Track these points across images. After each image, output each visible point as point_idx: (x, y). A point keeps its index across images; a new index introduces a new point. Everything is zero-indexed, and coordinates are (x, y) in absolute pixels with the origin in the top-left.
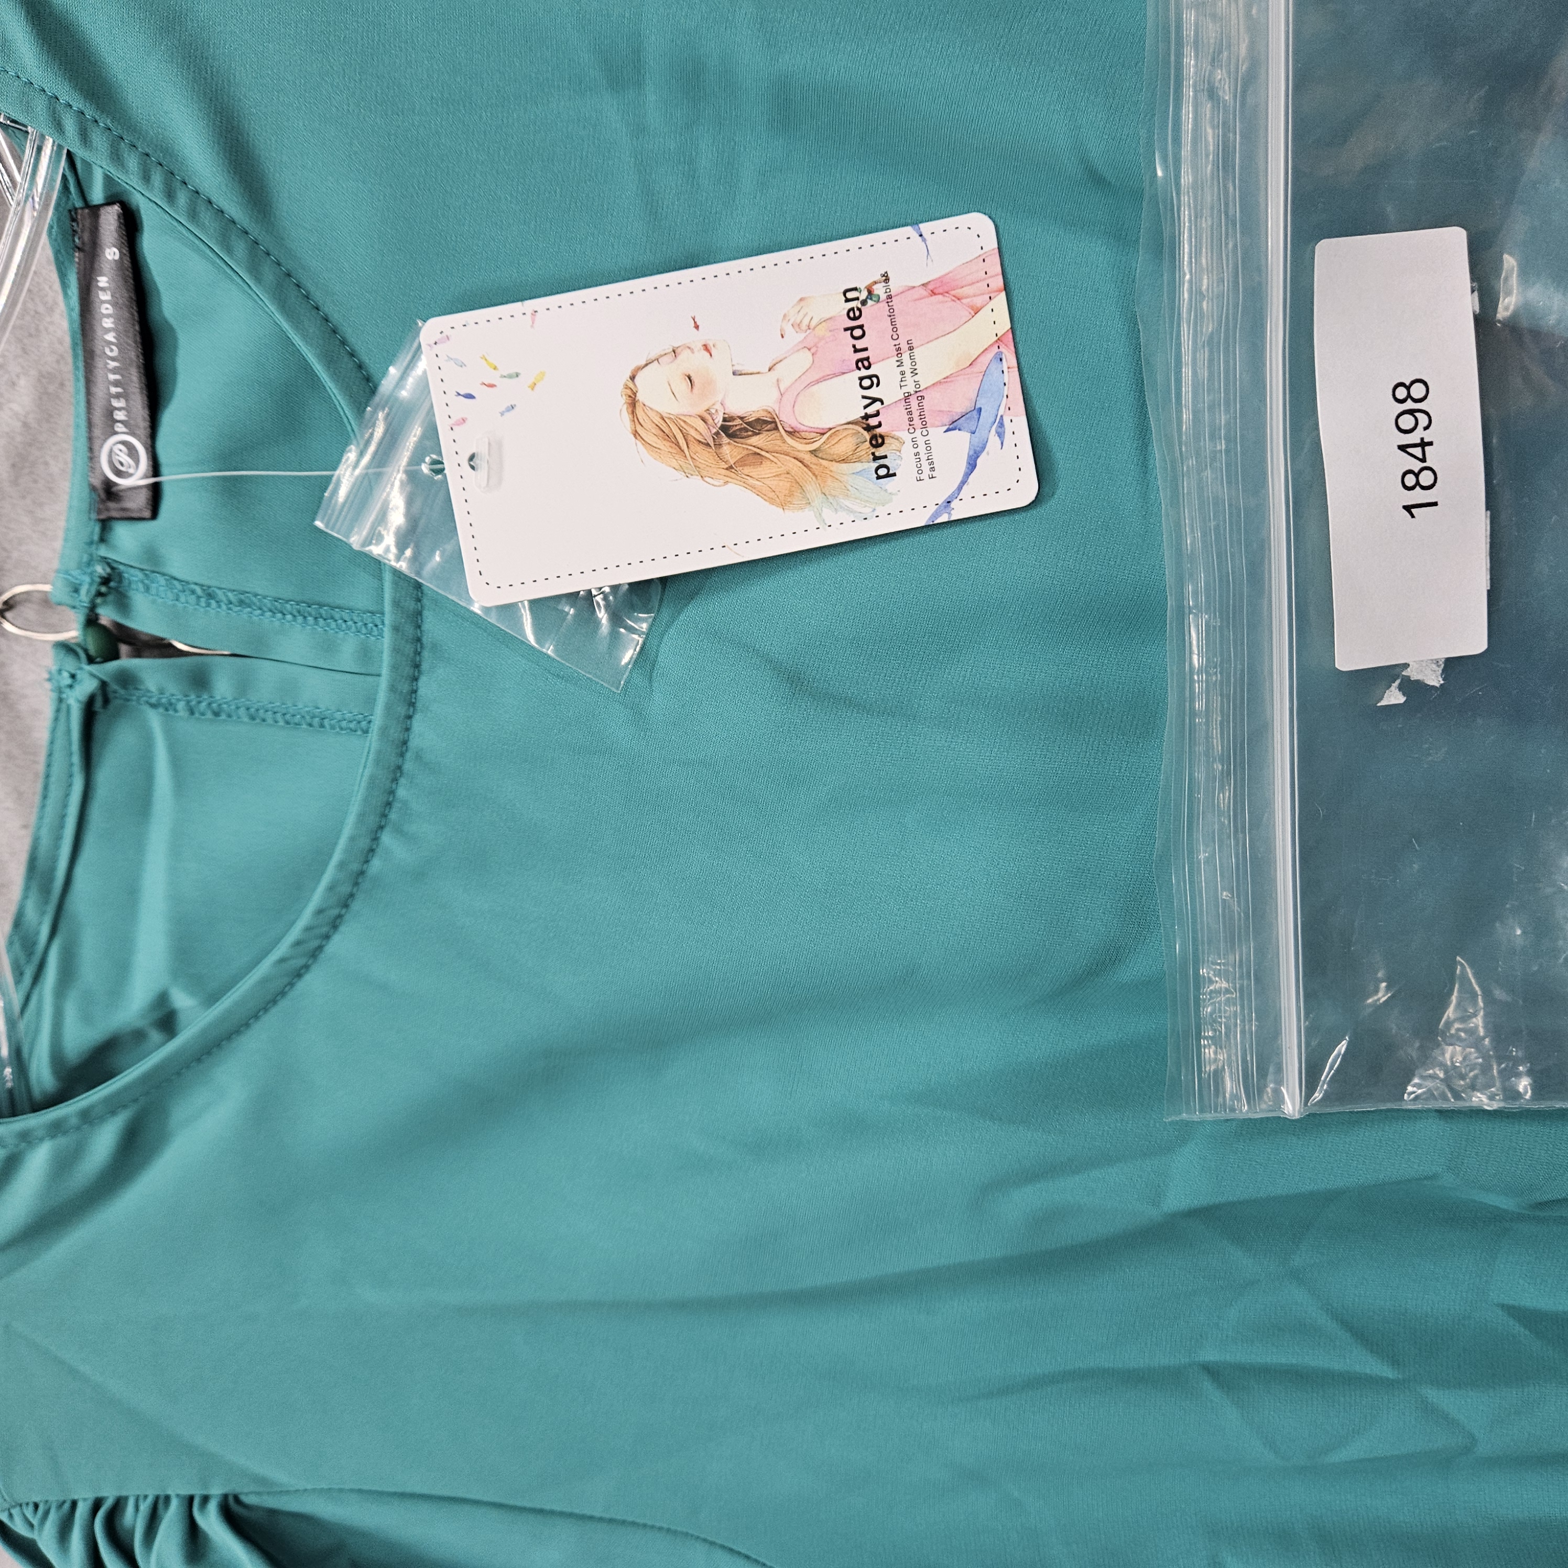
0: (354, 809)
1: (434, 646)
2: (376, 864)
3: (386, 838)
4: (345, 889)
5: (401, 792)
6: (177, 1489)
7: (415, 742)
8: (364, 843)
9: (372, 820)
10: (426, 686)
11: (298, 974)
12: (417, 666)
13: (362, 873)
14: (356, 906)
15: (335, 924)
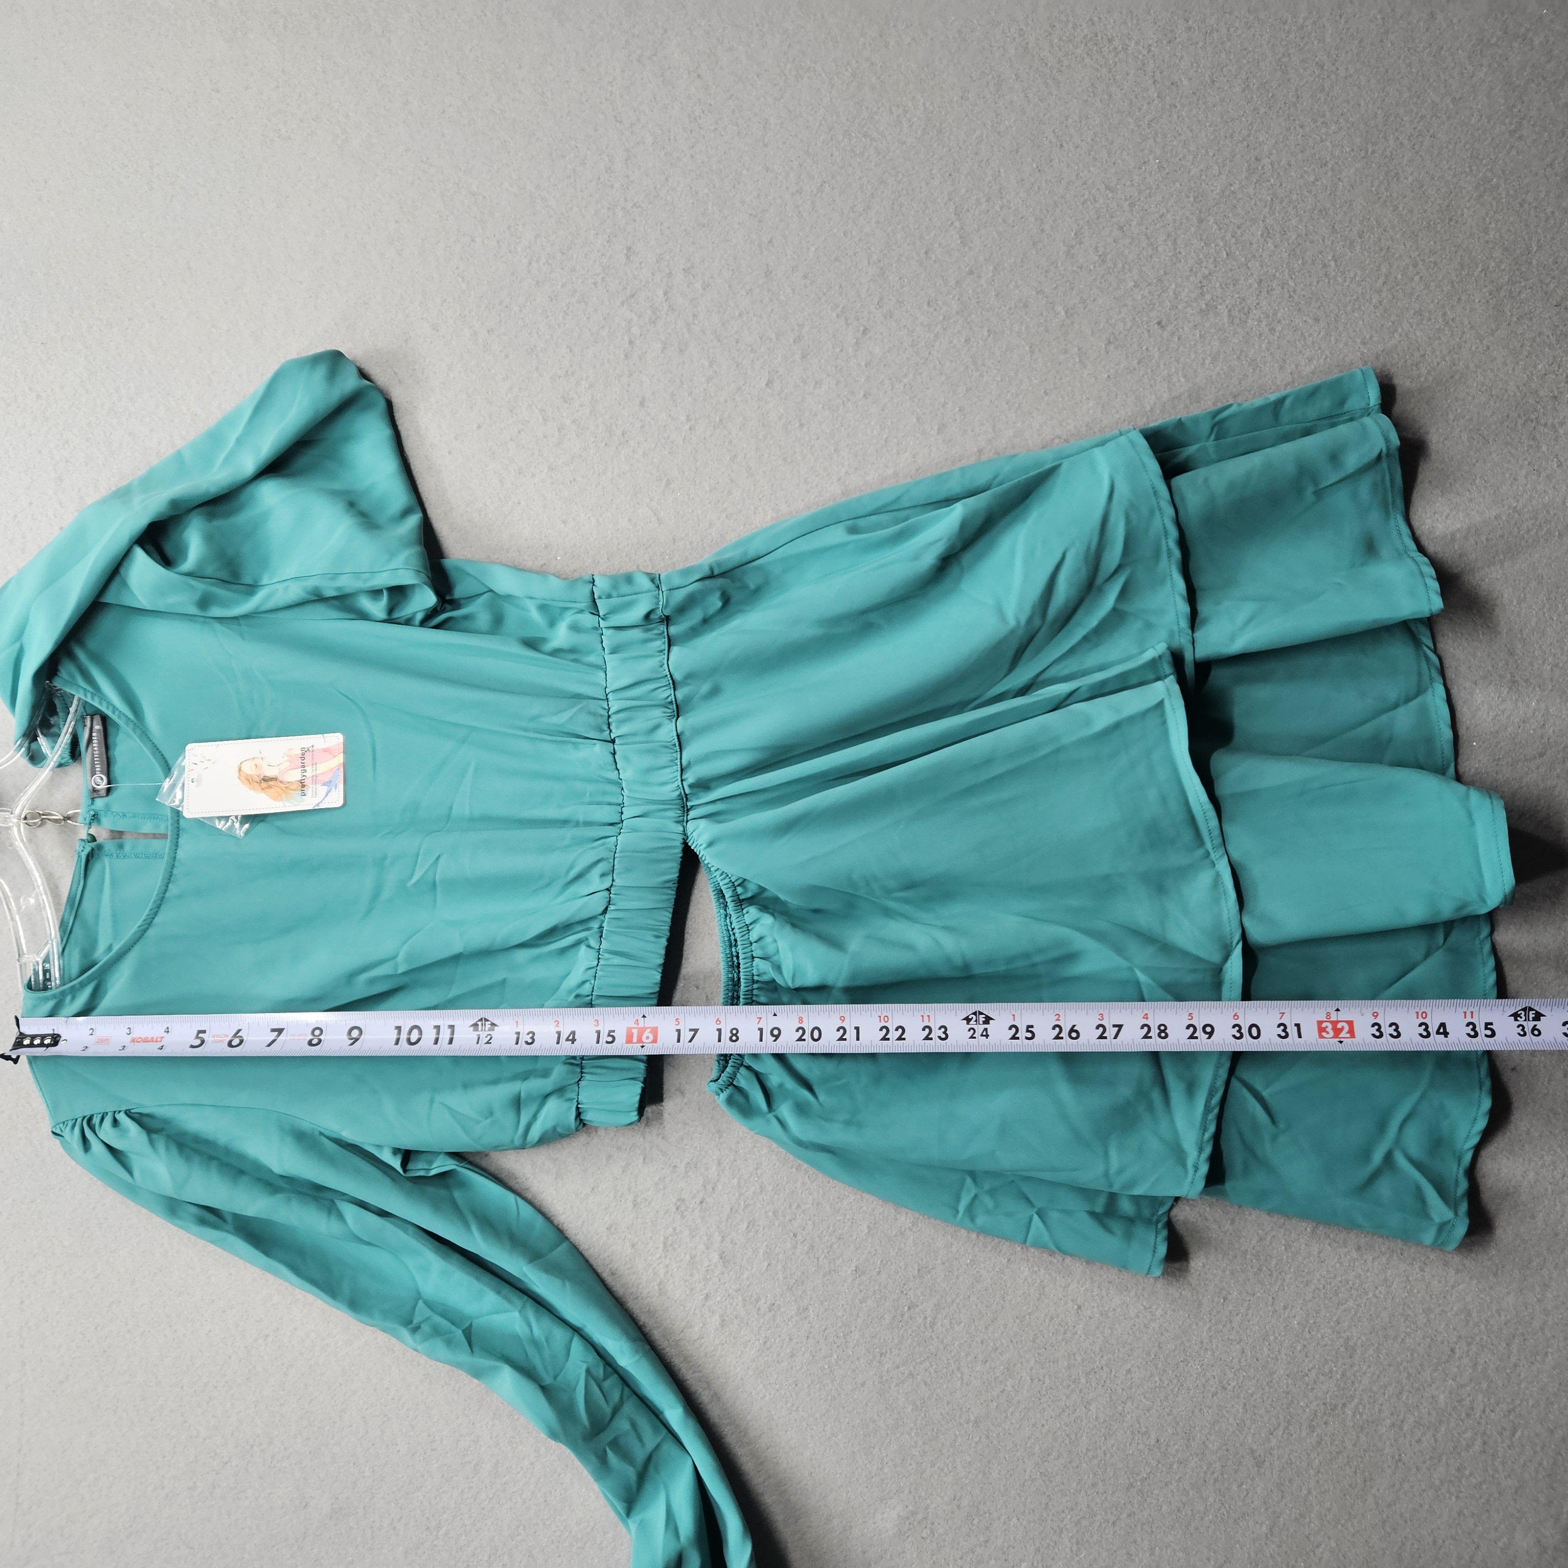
0: (161, 878)
1: (183, 829)
2: (167, 895)
3: (171, 886)
4: (158, 902)
5: (174, 872)
6: (110, 1109)
7: (178, 857)
8: (164, 888)
9: (166, 881)
10: (181, 841)
11: (145, 931)
12: (178, 835)
13: (163, 897)
14: (162, 907)
15: (156, 914)
